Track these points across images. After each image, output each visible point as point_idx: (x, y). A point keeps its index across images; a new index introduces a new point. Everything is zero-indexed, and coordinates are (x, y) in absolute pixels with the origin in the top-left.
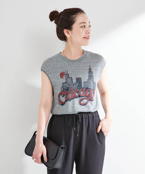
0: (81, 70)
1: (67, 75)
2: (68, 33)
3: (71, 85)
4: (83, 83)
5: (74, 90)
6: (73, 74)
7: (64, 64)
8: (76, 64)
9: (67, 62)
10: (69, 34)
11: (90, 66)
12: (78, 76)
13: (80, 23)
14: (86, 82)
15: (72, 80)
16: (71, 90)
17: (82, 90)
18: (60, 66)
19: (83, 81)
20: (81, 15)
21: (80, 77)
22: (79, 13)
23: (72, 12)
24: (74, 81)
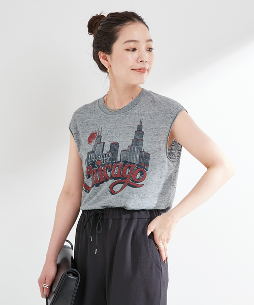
0: (122, 129)
1: (99, 139)
2: (106, 59)
3: (99, 157)
4: (119, 153)
5: (103, 165)
6: (108, 136)
7: (100, 117)
8: (118, 118)
9: (105, 114)
10: (108, 61)
11: (141, 121)
12: (115, 141)
13: (125, 42)
14: (125, 150)
15: (103, 147)
16: (99, 166)
17: (117, 166)
18: (93, 121)
19: (120, 149)
20: (131, 26)
21: (118, 142)
22: (128, 23)
23: (115, 20)
24: (107, 148)
